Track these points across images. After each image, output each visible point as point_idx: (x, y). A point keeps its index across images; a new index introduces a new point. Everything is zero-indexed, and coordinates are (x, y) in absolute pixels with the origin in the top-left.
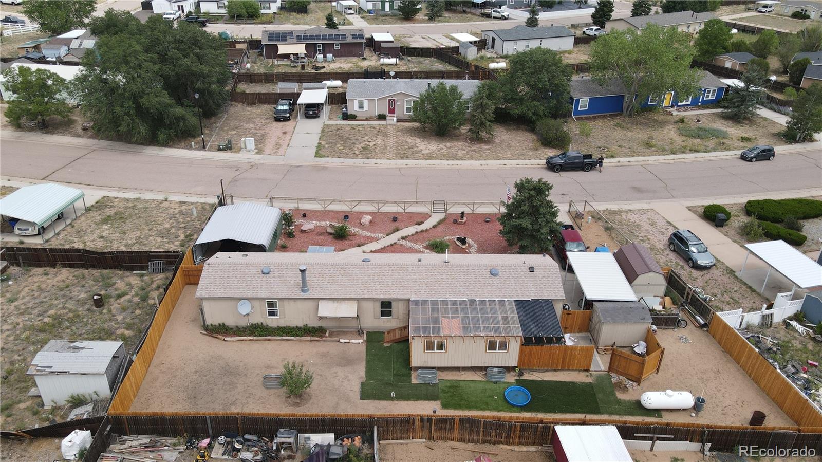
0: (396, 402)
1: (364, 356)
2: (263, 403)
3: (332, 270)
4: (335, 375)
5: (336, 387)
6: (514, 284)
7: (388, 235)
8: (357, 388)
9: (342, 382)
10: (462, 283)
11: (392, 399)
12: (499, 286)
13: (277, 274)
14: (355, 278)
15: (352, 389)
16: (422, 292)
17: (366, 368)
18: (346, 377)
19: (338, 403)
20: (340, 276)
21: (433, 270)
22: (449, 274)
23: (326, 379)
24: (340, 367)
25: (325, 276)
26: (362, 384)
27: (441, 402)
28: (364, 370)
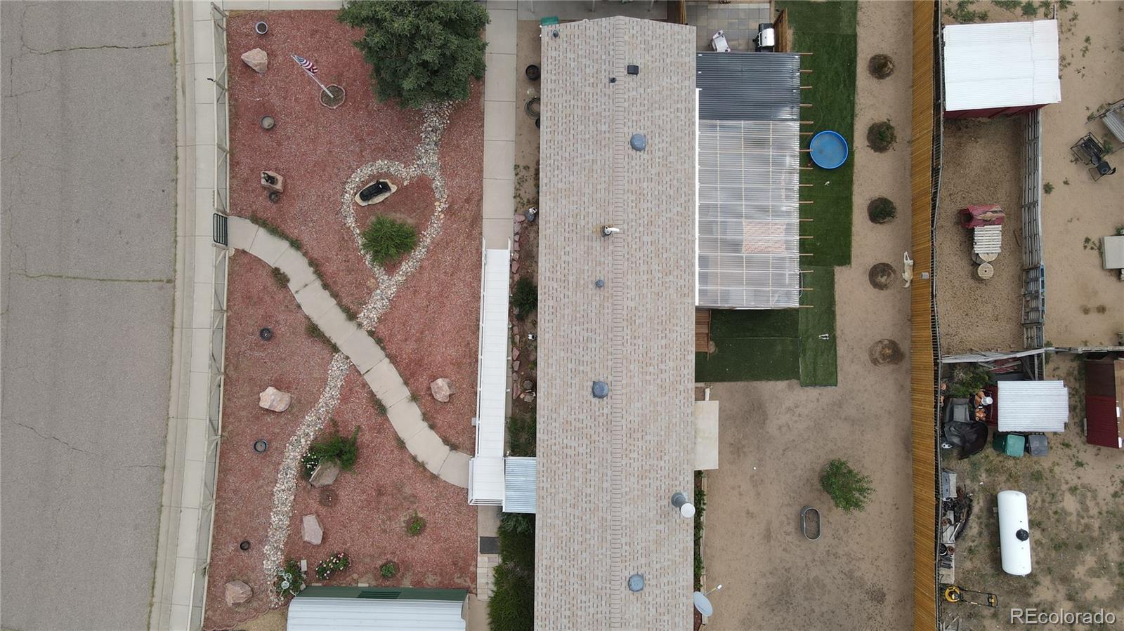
0: (838, 333)
1: (740, 384)
2: (846, 531)
3: (635, 455)
4: (784, 429)
5: (812, 424)
6: (665, 112)
7: (335, 349)
8: (813, 392)
9: (800, 415)
10: (663, 207)
11: (833, 339)
12: (668, 140)
13: (643, 561)
14: (652, 409)
15: (816, 401)
16: (682, 282)
17: (768, 380)
18: (789, 409)
19: (846, 419)
20: (648, 438)
21: (634, 260)
22: (641, 229)
23: (794, 441)
24: (767, 421)
25: (647, 467)
26: (804, 385)
27: (839, 265)
28: (772, 383)
